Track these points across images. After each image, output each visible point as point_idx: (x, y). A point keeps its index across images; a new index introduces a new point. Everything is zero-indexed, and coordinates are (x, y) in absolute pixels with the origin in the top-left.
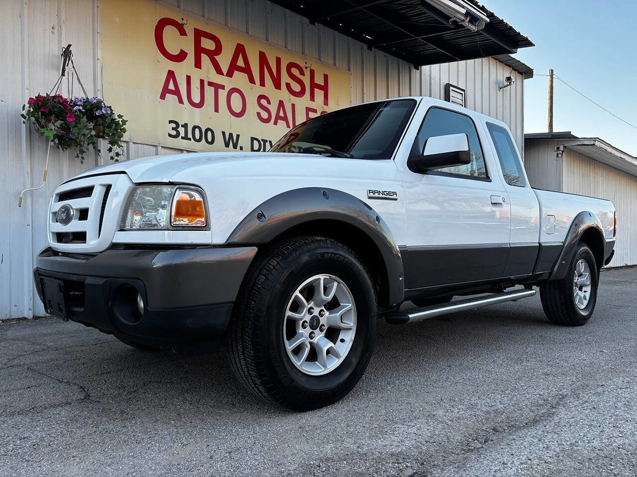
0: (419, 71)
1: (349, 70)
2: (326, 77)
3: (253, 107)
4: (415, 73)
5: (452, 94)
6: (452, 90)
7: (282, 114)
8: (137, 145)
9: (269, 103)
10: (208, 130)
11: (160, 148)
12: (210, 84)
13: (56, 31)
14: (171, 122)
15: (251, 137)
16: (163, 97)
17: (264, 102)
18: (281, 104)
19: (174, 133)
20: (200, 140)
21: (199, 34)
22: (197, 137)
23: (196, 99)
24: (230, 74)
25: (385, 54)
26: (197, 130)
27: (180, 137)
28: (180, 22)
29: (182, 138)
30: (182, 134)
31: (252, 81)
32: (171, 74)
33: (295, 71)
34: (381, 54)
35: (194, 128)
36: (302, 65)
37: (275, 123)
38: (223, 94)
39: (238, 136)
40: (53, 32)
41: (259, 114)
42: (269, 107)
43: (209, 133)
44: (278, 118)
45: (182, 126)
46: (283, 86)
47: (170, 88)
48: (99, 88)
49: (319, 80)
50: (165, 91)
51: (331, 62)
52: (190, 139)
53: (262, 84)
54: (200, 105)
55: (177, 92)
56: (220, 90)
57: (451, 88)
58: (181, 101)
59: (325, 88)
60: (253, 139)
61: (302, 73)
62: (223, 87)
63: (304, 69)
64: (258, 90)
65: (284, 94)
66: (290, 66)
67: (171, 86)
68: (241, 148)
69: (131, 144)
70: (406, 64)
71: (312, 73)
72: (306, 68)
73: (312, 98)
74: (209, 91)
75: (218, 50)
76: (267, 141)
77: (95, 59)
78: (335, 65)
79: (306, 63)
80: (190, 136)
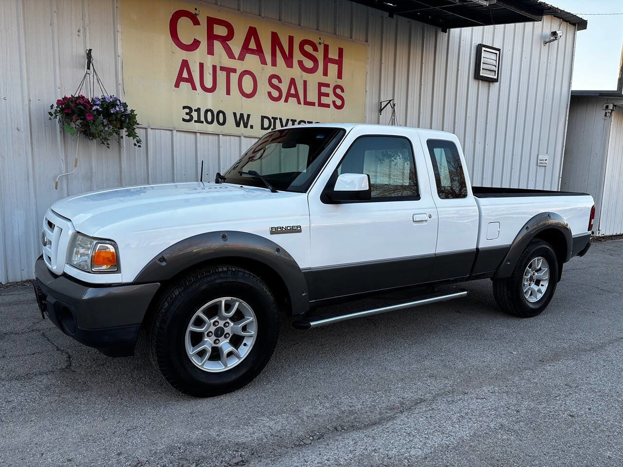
0: (447, 33)
1: (367, 41)
2: (341, 51)
3: (264, 87)
4: (443, 37)
5: (483, 54)
6: (484, 51)
8: (154, 130)
9: (280, 81)
10: (219, 112)
11: (175, 132)
12: (222, 69)
13: (81, 34)
14: (184, 108)
15: (262, 116)
16: (177, 85)
18: (293, 82)
19: (188, 117)
20: (212, 122)
21: (211, 22)
23: (209, 84)
25: (409, 20)
26: (209, 114)
27: (193, 121)
28: (194, 12)
29: (195, 121)
30: (195, 118)
32: (185, 64)
33: (308, 48)
34: (403, 20)
35: (207, 111)
36: (316, 41)
37: (286, 101)
38: (234, 77)
39: (249, 116)
40: (78, 35)
41: (269, 94)
43: (221, 115)
45: (195, 111)
47: (184, 76)
48: (120, 82)
49: (333, 55)
50: (180, 80)
51: (347, 35)
52: (202, 122)
54: (212, 90)
55: (190, 80)
56: (232, 74)
57: (484, 49)
58: (194, 88)
59: (339, 63)
61: (316, 49)
62: (234, 71)
63: (318, 46)
64: (270, 70)
65: (296, 72)
66: (303, 43)
67: (185, 75)
69: (149, 130)
70: (433, 28)
71: (326, 48)
72: (320, 43)
74: (221, 76)
77: (116, 56)
78: (351, 38)
79: (320, 39)
80: (202, 119)
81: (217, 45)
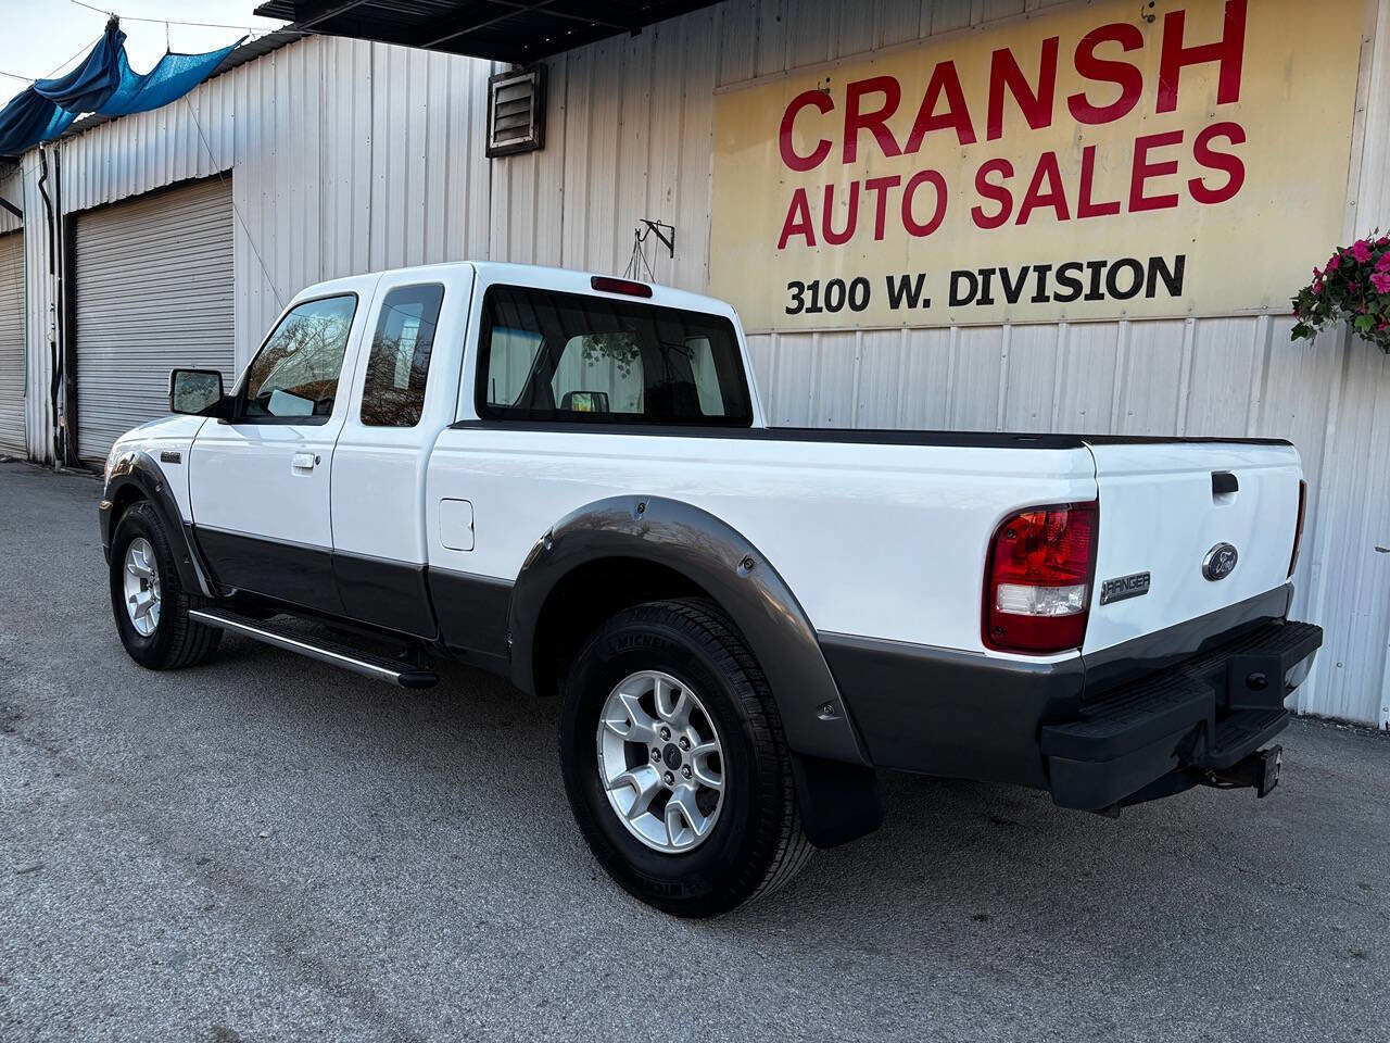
22: (834, 302)
31: (967, 136)
44: (1033, 200)
46: (1060, 109)
53: (995, 130)
60: (956, 276)
68: (927, 303)
73: (1167, 101)
76: (993, 271)
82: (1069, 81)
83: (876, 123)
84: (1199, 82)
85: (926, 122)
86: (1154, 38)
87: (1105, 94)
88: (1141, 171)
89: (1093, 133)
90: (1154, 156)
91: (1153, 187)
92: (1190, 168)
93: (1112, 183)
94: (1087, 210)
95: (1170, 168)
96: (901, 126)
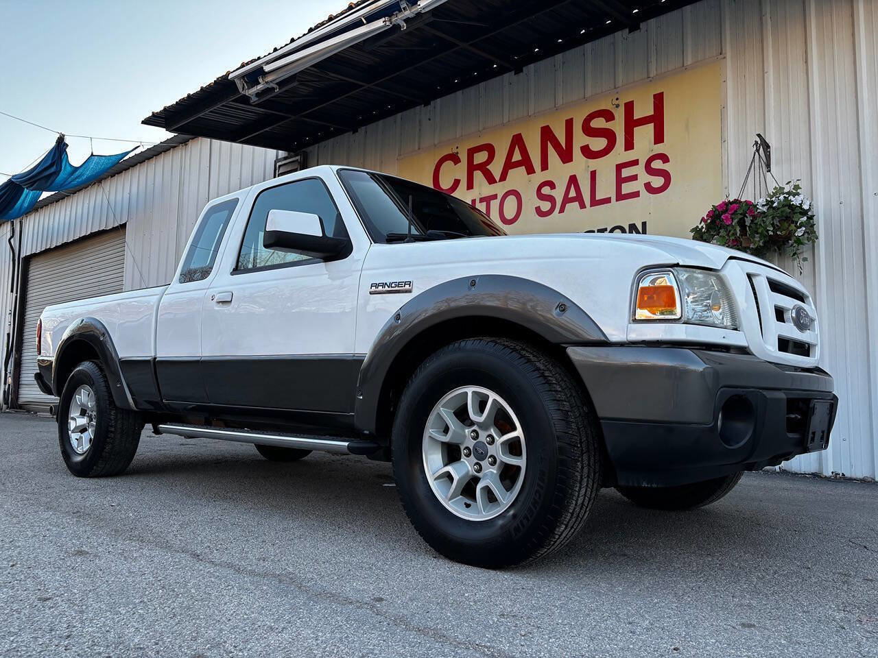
7: (572, 194)
17: (546, 190)
18: (573, 180)
24: (503, 177)
31: (530, 170)
42: (553, 193)
44: (566, 200)
46: (577, 152)
53: (545, 166)
73: (629, 145)
75: (491, 157)
81: (478, 175)
82: (580, 139)
83: (483, 167)
84: (644, 135)
85: (509, 165)
86: (620, 115)
87: (598, 144)
88: (620, 181)
89: (594, 164)
90: (626, 173)
91: (627, 188)
92: (644, 177)
93: (606, 188)
94: (595, 202)
95: (634, 178)
96: (496, 168)
